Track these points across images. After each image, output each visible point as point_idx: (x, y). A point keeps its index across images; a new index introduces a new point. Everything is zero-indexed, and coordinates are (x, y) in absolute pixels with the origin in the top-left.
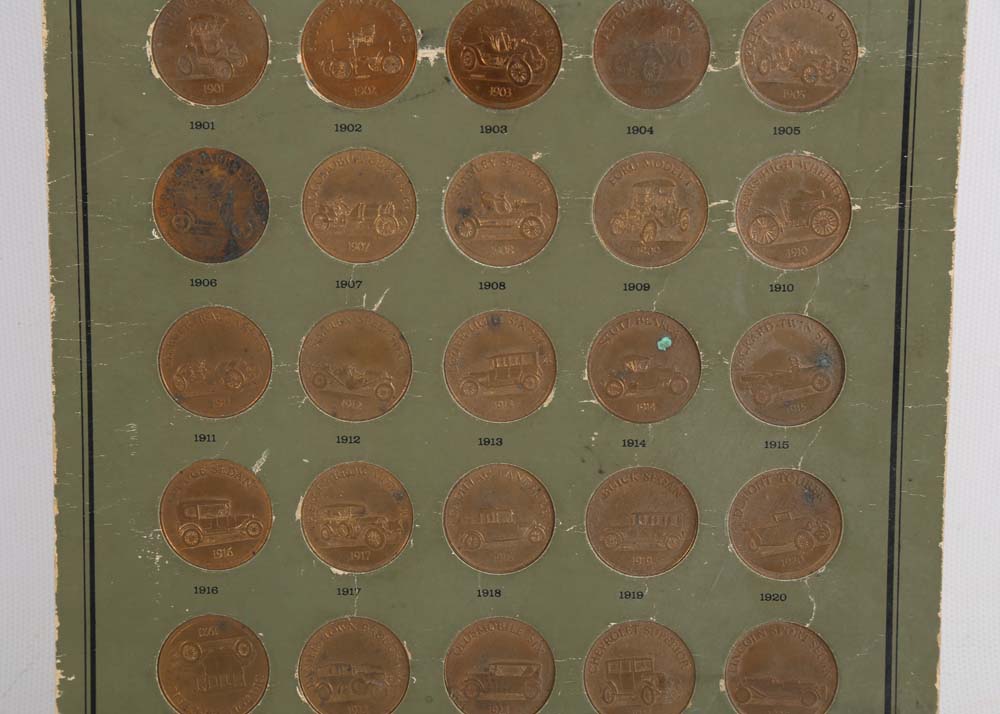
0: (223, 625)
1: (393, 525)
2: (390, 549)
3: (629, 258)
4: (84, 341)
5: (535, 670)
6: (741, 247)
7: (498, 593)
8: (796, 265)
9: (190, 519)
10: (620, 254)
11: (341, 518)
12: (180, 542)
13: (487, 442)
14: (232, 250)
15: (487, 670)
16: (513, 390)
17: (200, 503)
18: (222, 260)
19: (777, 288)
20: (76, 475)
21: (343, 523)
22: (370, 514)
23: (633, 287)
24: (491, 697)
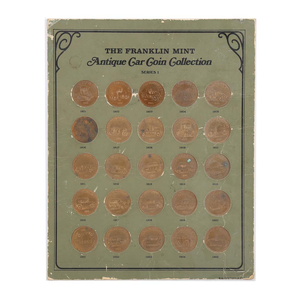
0: (87, 228)
1: (127, 204)
2: (126, 210)
3: (180, 141)
4: (55, 161)
5: (160, 238)
6: (206, 138)
7: (151, 220)
8: (219, 142)
9: (79, 203)
10: (179, 140)
11: (114, 203)
12: (77, 209)
13: (148, 184)
14: (89, 140)
15: (149, 239)
16: (154, 172)
17: (82, 199)
18: (87, 142)
19: (215, 148)
20: (53, 193)
21: (115, 204)
22: (121, 202)
23: (182, 148)
24: (150, 245)
